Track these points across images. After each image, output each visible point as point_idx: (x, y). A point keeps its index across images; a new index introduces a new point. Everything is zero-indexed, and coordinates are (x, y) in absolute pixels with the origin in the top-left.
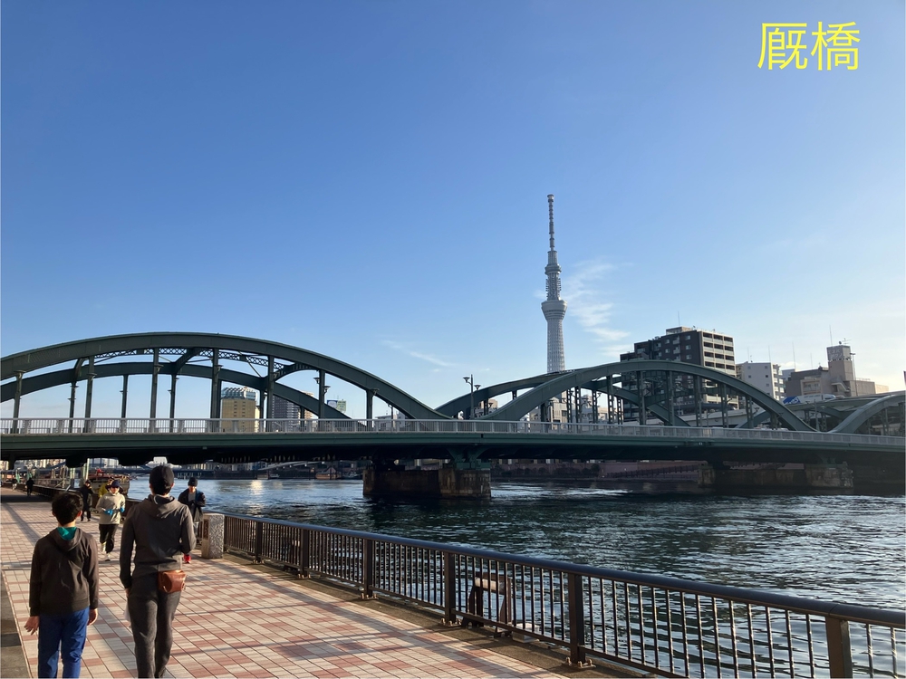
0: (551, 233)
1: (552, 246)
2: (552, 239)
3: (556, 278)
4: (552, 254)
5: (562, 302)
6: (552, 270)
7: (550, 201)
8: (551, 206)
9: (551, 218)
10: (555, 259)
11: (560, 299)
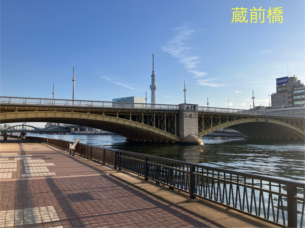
0: (153, 65)
1: (153, 69)
2: (153, 67)
3: (154, 78)
4: (153, 71)
5: (155, 85)
6: (153, 76)
7: (153, 56)
8: (153, 57)
9: (153, 61)
10: (154, 73)
11: (155, 84)
